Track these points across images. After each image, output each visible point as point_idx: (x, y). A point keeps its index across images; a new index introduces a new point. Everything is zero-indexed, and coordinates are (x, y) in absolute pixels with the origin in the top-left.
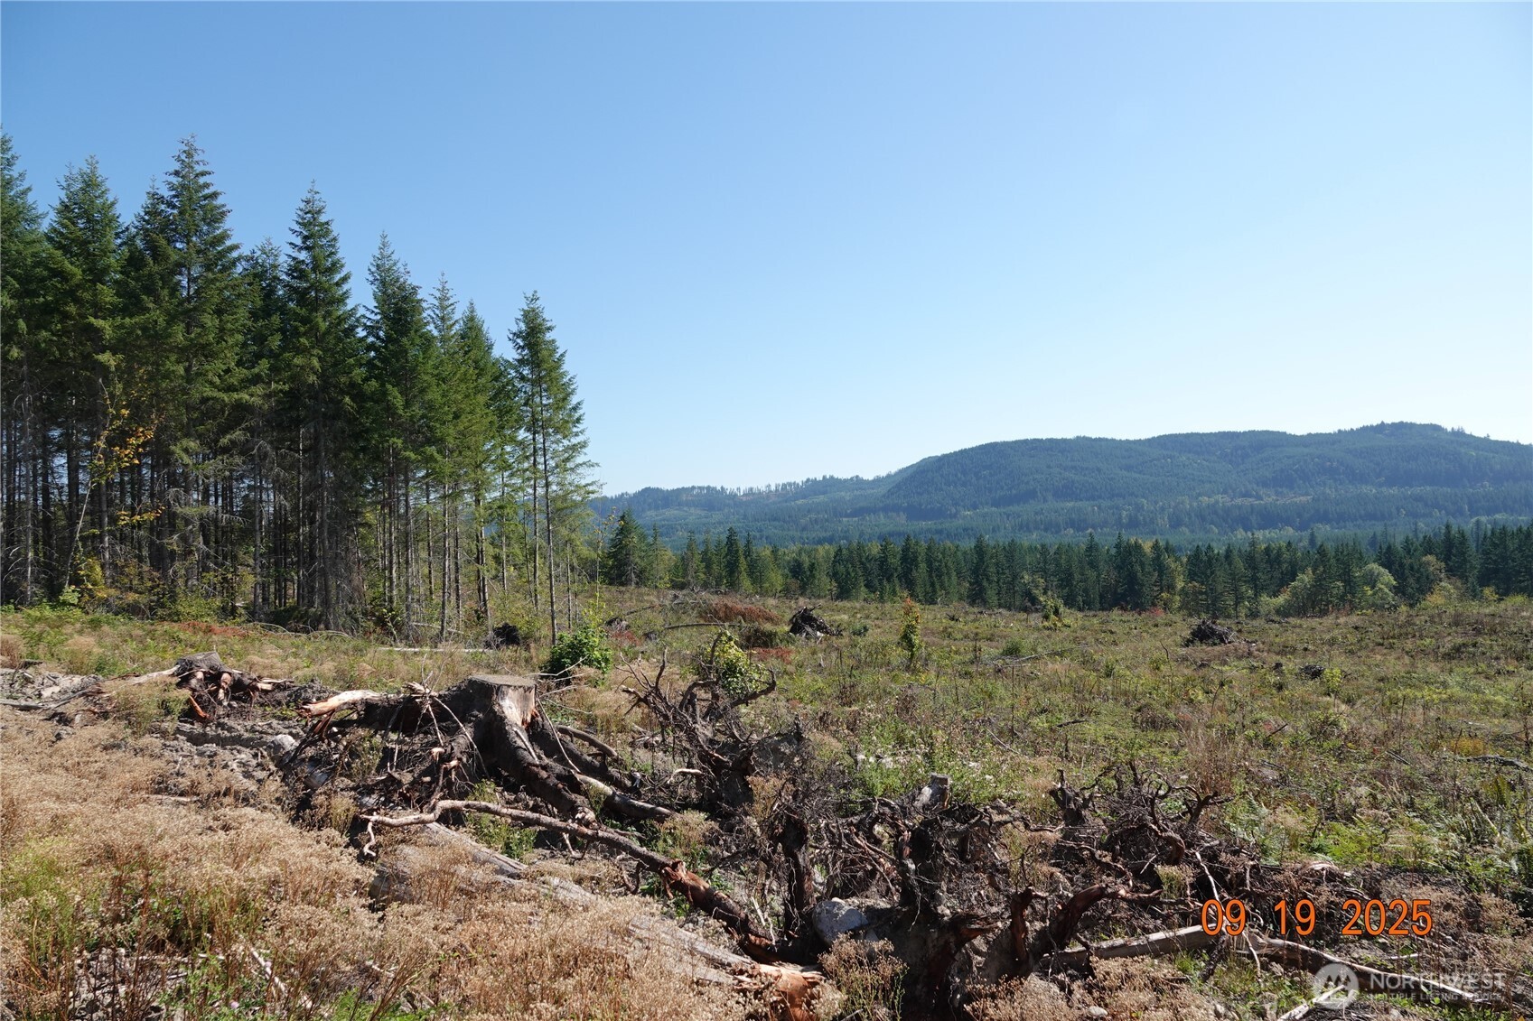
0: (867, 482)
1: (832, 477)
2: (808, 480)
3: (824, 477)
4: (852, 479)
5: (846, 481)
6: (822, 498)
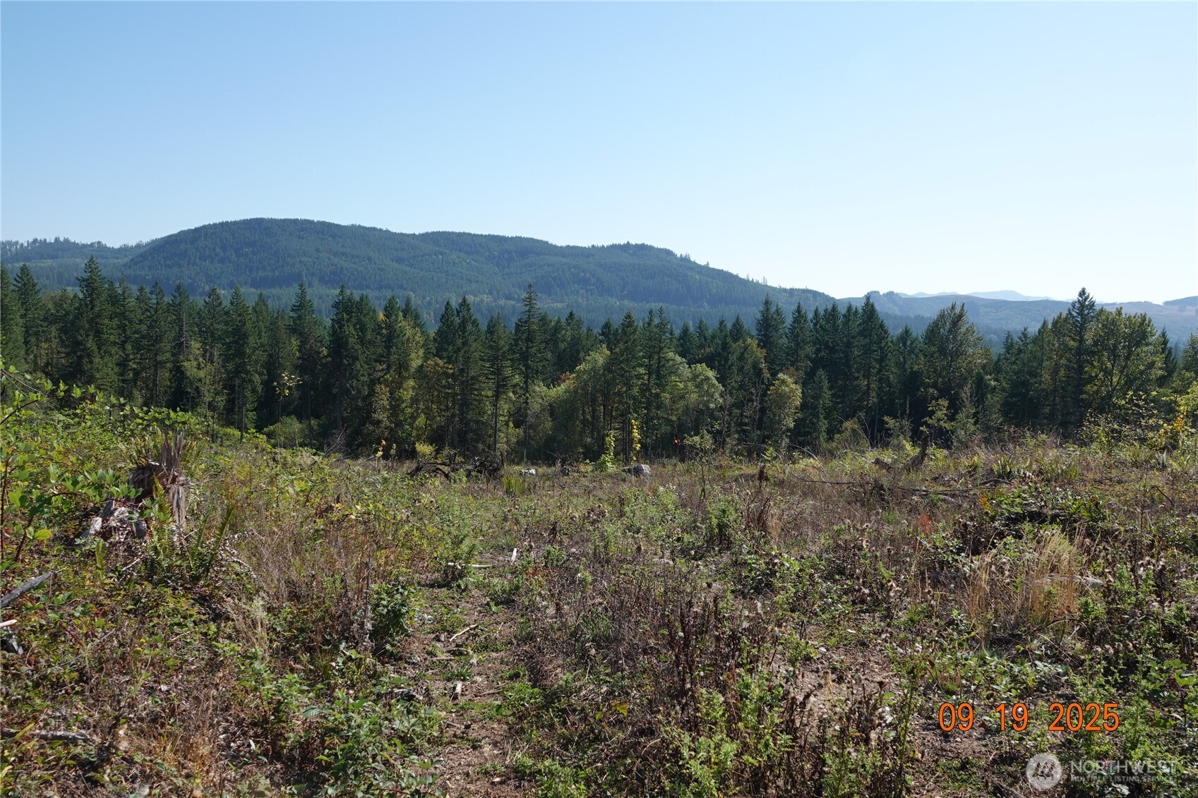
0: (112, 250)
1: (67, 241)
2: (35, 241)
3: (57, 240)
4: (92, 245)
5: (84, 246)
6: (50, 262)
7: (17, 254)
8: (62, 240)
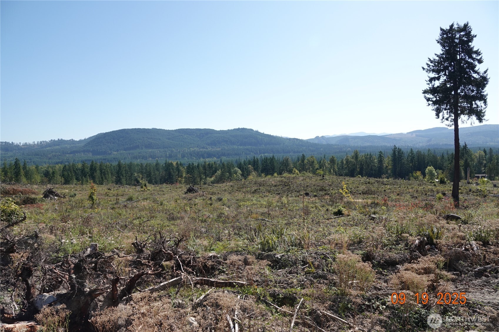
0: (76, 141)
1: (62, 139)
2: (52, 140)
3: (58, 139)
4: (70, 140)
5: (68, 141)
6: (57, 147)
7: (46, 145)
8: (60, 139)
